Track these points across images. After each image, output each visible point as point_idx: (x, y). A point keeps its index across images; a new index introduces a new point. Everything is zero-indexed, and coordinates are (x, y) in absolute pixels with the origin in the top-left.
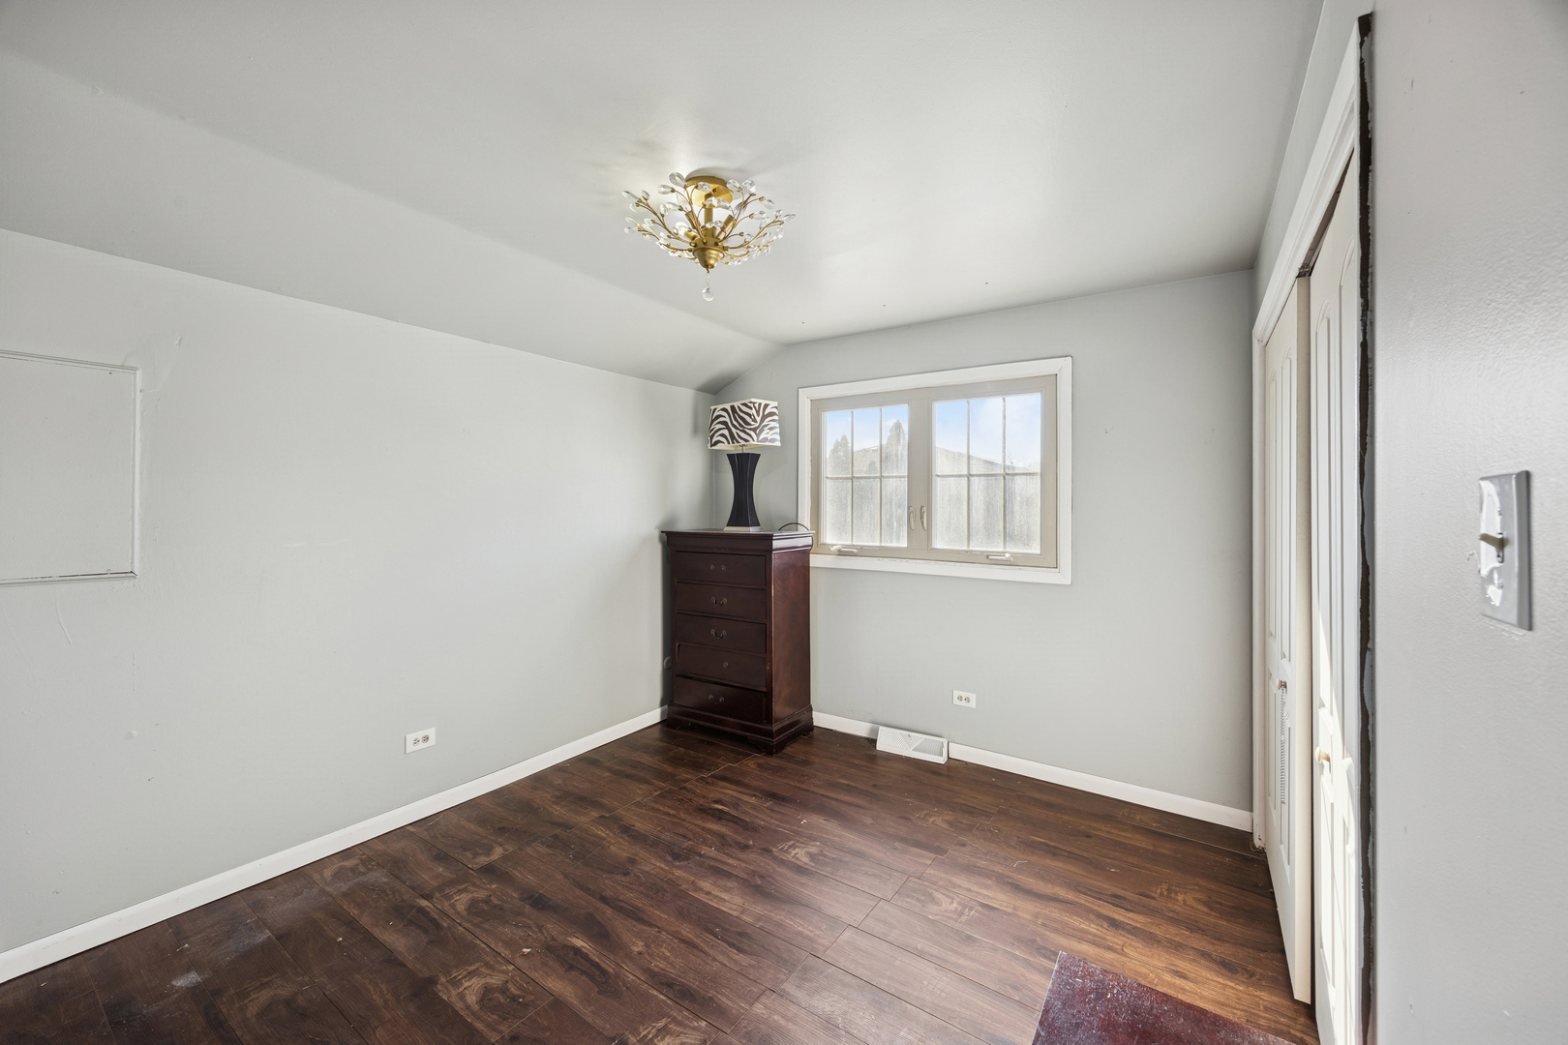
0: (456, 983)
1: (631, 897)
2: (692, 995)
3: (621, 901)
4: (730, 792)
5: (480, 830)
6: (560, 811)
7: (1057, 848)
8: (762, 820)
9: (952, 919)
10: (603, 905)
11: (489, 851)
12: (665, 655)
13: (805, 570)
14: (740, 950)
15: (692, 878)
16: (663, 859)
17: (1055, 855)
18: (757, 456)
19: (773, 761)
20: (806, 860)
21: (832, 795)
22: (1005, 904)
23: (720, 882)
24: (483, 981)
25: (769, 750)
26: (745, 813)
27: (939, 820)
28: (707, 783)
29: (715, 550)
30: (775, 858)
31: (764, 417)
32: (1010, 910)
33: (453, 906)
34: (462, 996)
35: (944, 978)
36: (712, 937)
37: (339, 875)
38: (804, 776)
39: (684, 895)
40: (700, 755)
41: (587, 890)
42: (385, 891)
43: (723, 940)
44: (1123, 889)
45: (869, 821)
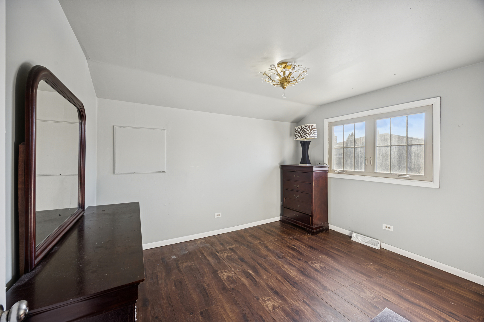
0: (222, 273)
1: (265, 264)
2: (278, 294)
3: (262, 265)
4: (298, 243)
5: (231, 240)
6: (250, 239)
7: (425, 289)
8: (307, 253)
9: (370, 299)
10: (258, 265)
11: (232, 245)
12: (281, 201)
13: (326, 178)
14: (294, 287)
15: (283, 264)
16: (275, 257)
17: (423, 291)
18: (310, 142)
19: (313, 237)
20: (319, 268)
21: (331, 250)
22: (394, 301)
23: (290, 267)
24: (228, 274)
25: (312, 234)
26: (302, 250)
27: (372, 267)
28: (291, 239)
29: (296, 171)
30: (309, 265)
31: (311, 130)
32: (396, 303)
33: (223, 256)
34: (223, 276)
35: (362, 316)
36: (286, 281)
37: (201, 243)
38: (323, 243)
39: (280, 268)
40: (290, 231)
41: (254, 260)
42: (209, 249)
43: (289, 282)
44: (456, 312)
45: (344, 261)
